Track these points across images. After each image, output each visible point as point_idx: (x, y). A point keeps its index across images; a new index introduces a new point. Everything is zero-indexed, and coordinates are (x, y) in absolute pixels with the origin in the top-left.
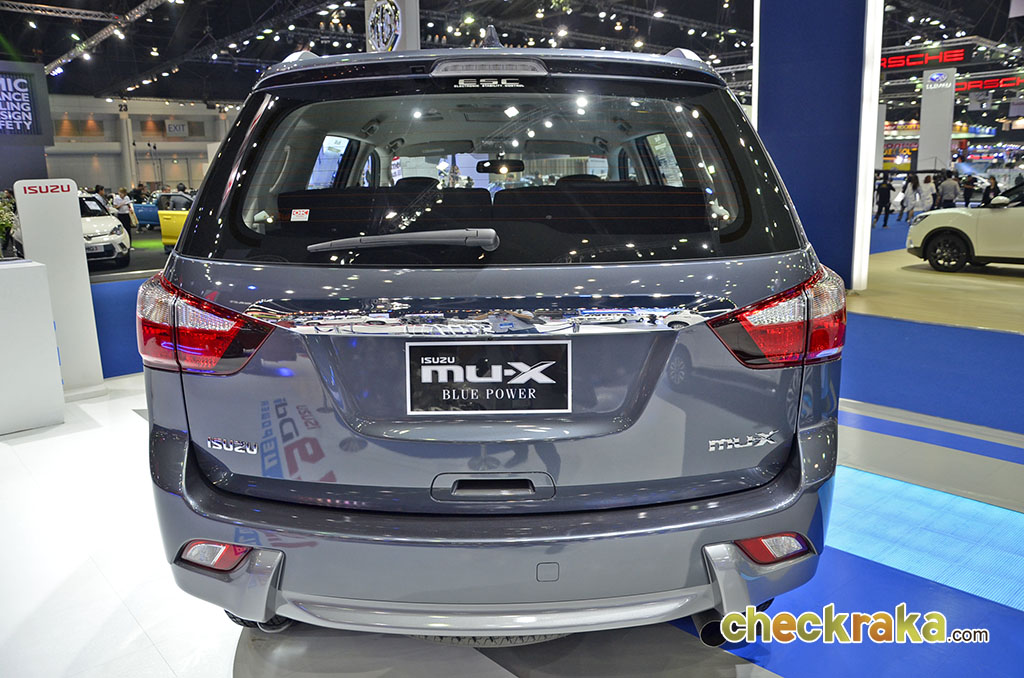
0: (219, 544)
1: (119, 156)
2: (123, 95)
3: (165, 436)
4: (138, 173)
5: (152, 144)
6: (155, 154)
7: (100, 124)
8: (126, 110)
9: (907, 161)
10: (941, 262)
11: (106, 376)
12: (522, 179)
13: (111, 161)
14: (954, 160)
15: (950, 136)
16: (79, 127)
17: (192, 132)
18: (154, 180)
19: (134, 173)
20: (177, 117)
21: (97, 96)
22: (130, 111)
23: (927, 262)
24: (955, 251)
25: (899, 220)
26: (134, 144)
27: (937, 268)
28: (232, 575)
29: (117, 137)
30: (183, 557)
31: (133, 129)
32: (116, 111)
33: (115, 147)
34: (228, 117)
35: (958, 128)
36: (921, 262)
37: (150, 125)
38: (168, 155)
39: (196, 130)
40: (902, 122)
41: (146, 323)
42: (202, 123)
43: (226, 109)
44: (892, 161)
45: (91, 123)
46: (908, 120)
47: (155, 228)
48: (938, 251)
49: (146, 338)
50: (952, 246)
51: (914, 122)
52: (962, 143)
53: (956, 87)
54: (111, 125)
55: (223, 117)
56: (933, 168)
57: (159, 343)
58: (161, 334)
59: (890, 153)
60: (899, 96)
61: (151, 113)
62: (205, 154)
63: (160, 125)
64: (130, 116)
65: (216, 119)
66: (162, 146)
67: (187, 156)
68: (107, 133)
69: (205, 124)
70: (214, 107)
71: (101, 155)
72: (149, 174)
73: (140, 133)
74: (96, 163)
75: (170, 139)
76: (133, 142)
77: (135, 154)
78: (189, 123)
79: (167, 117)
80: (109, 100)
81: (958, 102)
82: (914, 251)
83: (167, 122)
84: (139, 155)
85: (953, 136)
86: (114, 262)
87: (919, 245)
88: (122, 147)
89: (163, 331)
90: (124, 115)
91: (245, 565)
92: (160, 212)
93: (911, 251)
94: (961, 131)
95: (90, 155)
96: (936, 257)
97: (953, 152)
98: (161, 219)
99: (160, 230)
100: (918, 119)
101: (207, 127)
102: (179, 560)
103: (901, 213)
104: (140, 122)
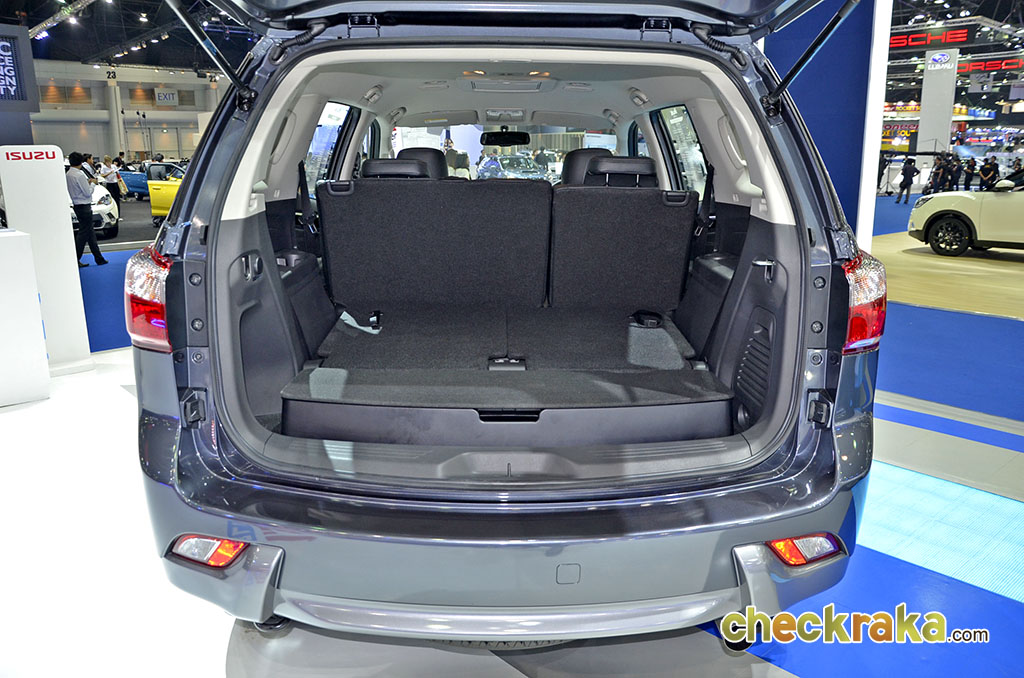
0: (213, 538)
1: (107, 124)
2: (110, 62)
3: (155, 422)
4: (127, 141)
5: (141, 113)
6: (145, 123)
7: (87, 91)
8: (114, 77)
9: (906, 143)
10: (943, 246)
11: (93, 350)
12: (518, 154)
13: (99, 130)
14: (953, 142)
15: (950, 118)
16: (66, 93)
17: (182, 101)
18: (143, 150)
19: (123, 142)
20: (167, 86)
21: (84, 62)
22: (118, 79)
23: (929, 245)
24: (957, 235)
25: (898, 202)
26: (122, 112)
27: (939, 252)
28: (227, 571)
29: (105, 105)
30: (174, 551)
31: (122, 98)
32: (104, 78)
33: (103, 115)
34: (218, 87)
35: (957, 110)
36: (922, 245)
37: (139, 92)
38: (158, 123)
39: (186, 98)
40: (900, 103)
41: (134, 299)
42: (193, 92)
43: (217, 78)
44: (890, 143)
45: (78, 90)
46: (907, 101)
47: (144, 198)
48: (940, 234)
49: (135, 314)
50: (955, 229)
51: (913, 103)
52: (961, 125)
53: (959, 68)
54: (100, 92)
55: (213, 85)
56: (933, 150)
57: (149, 320)
58: (151, 312)
59: (888, 135)
60: (899, 76)
61: (140, 81)
62: (196, 123)
63: (150, 93)
64: (119, 83)
65: (206, 88)
66: (152, 114)
67: (177, 126)
68: (95, 101)
69: (196, 93)
70: (205, 77)
71: (89, 123)
72: (138, 142)
73: (129, 101)
74: (83, 131)
75: (160, 108)
76: (122, 111)
77: (124, 123)
78: (179, 92)
79: (157, 85)
80: (97, 67)
81: (959, 83)
82: (915, 234)
83: (157, 91)
84: (128, 124)
85: (954, 118)
86: (102, 232)
87: (921, 229)
88: (110, 114)
89: (153, 309)
90: (112, 83)
91: (241, 561)
92: (149, 182)
93: (911, 233)
94: (960, 113)
95: (77, 122)
96: (937, 241)
97: (952, 135)
98: (150, 189)
99: (149, 201)
100: (918, 100)
101: (198, 96)
102: (170, 554)
103: (900, 195)
104: (129, 90)
